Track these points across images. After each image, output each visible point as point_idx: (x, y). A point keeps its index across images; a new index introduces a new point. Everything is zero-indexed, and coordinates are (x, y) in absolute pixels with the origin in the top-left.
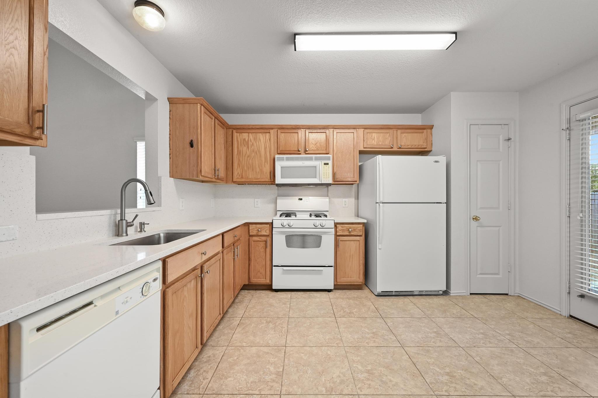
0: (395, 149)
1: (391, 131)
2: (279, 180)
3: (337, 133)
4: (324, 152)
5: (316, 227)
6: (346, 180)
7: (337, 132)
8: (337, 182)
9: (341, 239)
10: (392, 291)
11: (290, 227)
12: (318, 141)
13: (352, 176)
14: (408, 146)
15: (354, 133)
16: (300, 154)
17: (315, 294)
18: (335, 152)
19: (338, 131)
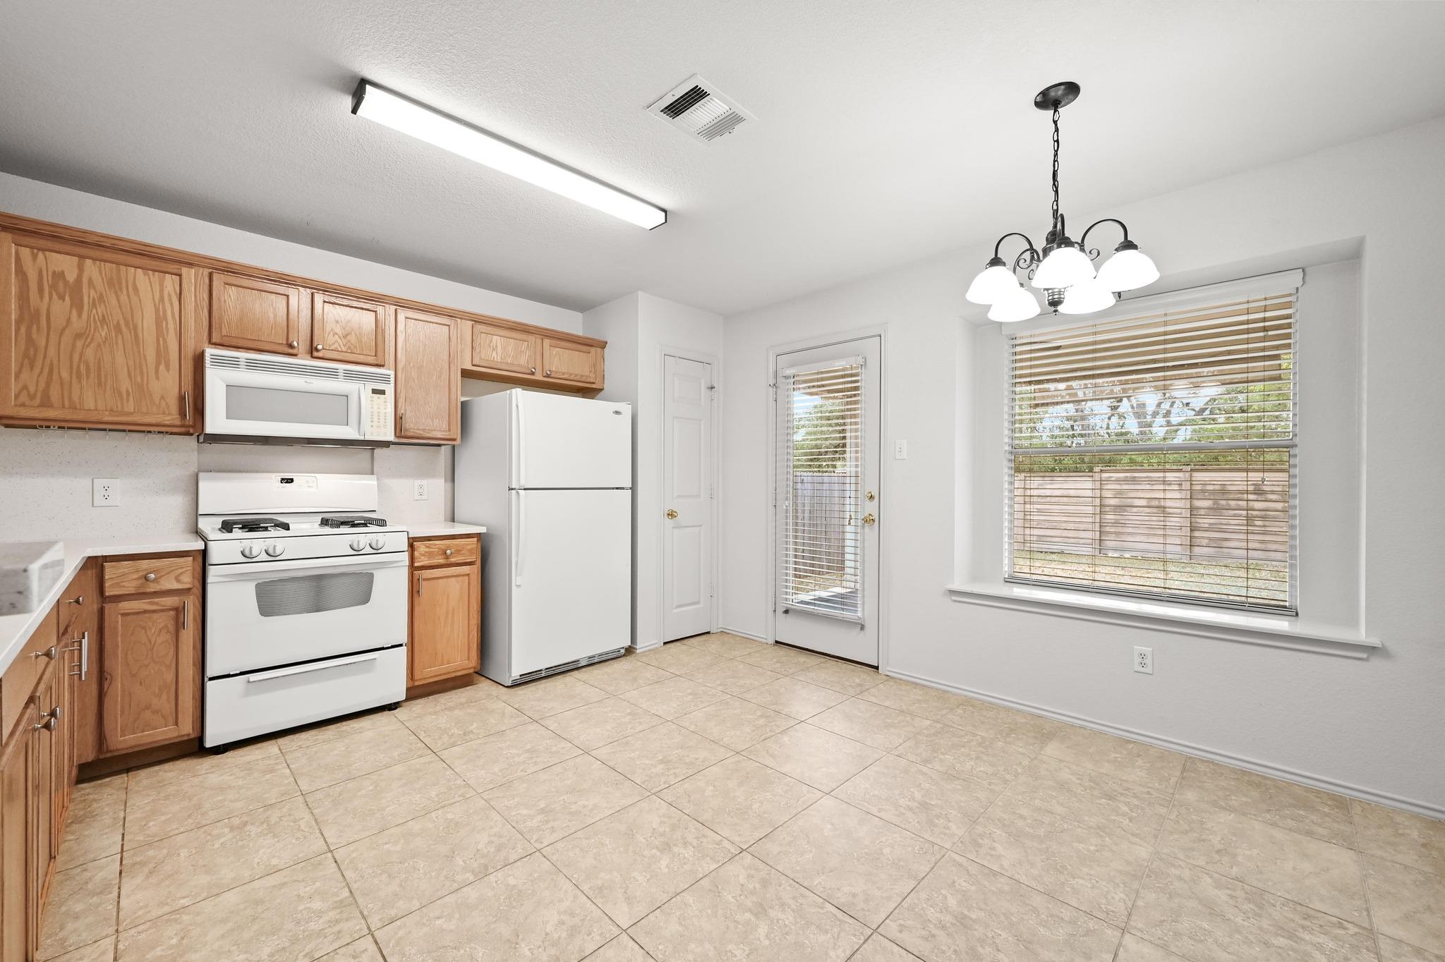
0: (538, 377)
1: (531, 338)
2: (216, 422)
3: (406, 318)
4: (371, 360)
5: (357, 552)
6: (428, 435)
7: (408, 316)
8: (404, 437)
9: (424, 576)
10: (541, 670)
11: (272, 557)
12: (352, 330)
13: (445, 426)
14: (563, 374)
15: (449, 326)
16: (294, 355)
17: (355, 725)
18: (400, 366)
19: (410, 314)
